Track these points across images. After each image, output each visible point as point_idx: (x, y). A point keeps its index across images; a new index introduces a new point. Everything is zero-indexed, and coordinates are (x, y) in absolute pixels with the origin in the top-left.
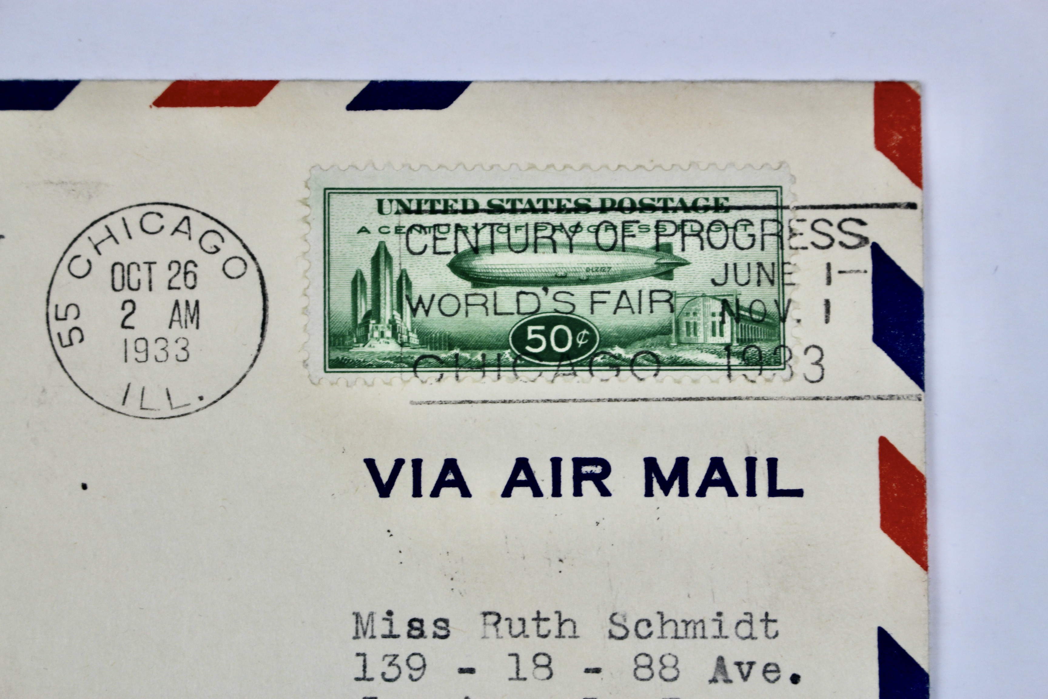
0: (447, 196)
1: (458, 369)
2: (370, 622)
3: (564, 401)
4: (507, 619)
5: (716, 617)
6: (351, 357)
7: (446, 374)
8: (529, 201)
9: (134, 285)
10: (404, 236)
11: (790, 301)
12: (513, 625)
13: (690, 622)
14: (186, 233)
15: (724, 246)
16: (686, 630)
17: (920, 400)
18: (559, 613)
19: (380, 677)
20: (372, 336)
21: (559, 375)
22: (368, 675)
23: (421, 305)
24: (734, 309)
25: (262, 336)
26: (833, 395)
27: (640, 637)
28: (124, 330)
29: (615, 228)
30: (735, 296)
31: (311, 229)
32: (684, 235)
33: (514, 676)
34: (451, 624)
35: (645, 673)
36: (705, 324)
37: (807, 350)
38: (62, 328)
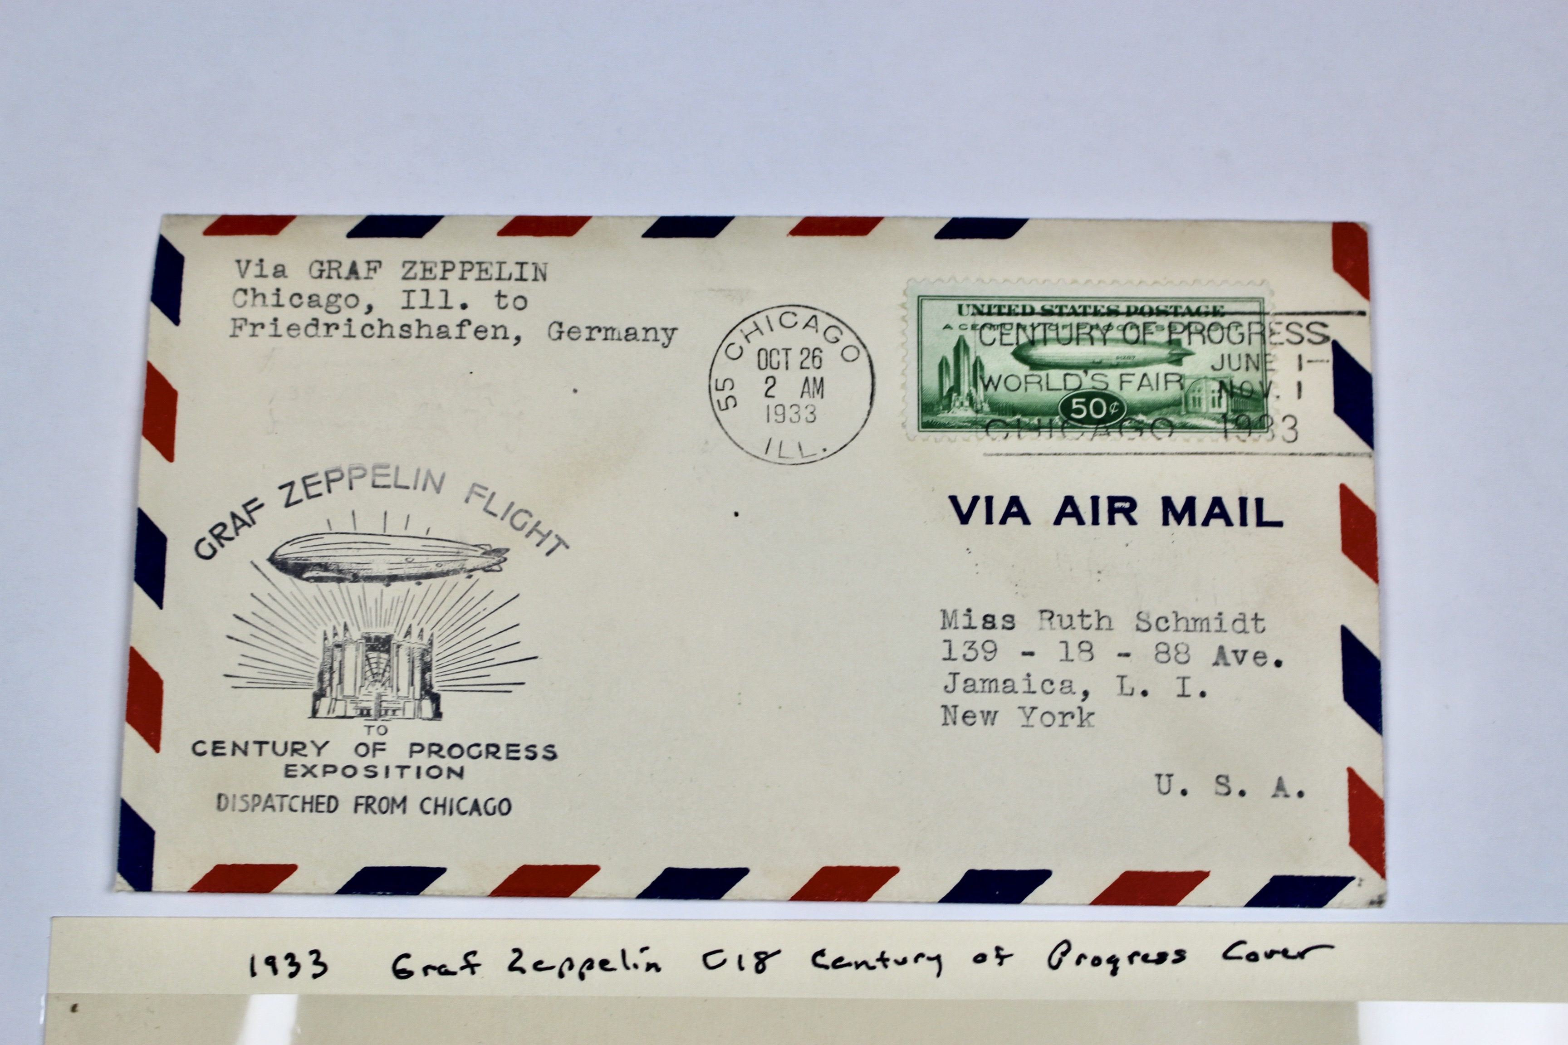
0: (1010, 303)
1: (1020, 430)
2: (954, 617)
3: (1100, 454)
4: (1058, 615)
5: (1217, 616)
6: (939, 420)
7: (1010, 434)
8: (1073, 307)
9: (775, 365)
10: (978, 332)
11: (1271, 383)
12: (1063, 620)
13: (1198, 620)
14: (814, 327)
15: (1221, 341)
16: (1195, 625)
17: (1370, 458)
18: (1098, 611)
19: (962, 657)
20: (954, 405)
21: (1097, 435)
22: (953, 656)
23: (991, 383)
24: (1229, 387)
25: (871, 404)
26: (1305, 451)
27: (1160, 630)
28: (767, 399)
29: (1138, 327)
30: (1229, 379)
31: (908, 326)
32: (1190, 334)
33: (1064, 657)
34: (1016, 618)
35: (1163, 657)
36: (1207, 398)
37: (1284, 419)
38: (720, 396)
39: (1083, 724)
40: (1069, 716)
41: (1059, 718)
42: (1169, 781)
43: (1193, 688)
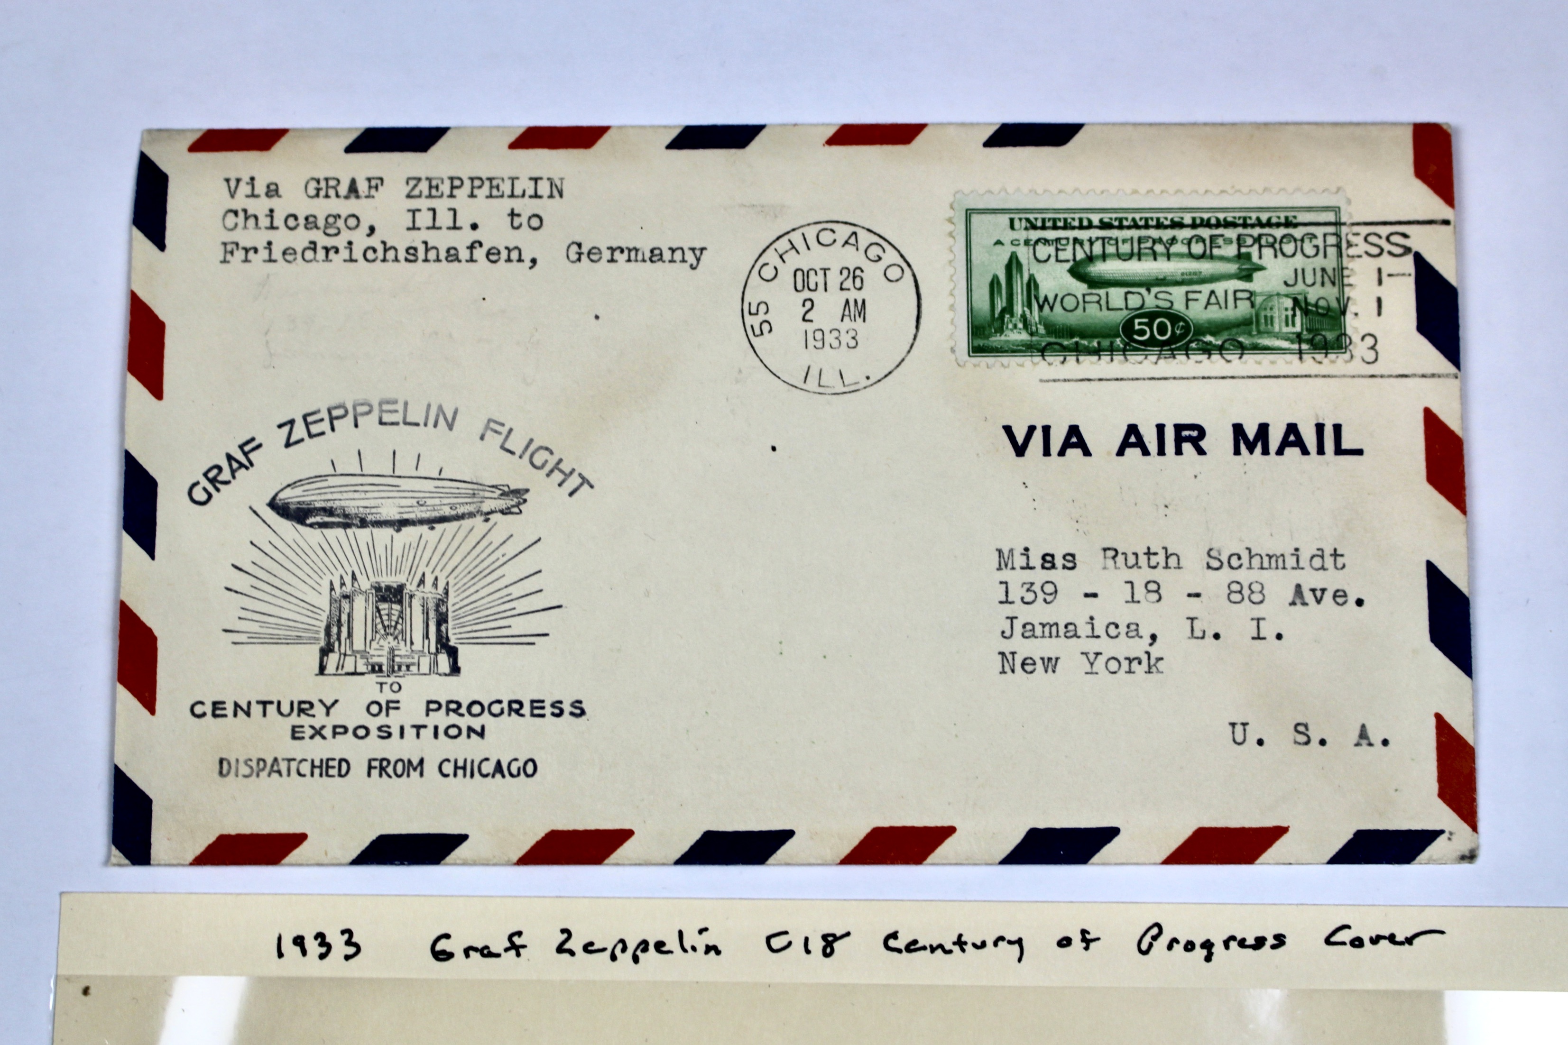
0: (1066, 216)
1: (1078, 353)
2: (1011, 556)
3: (1166, 379)
4: (1123, 554)
5: (1293, 552)
6: (990, 344)
7: (1068, 358)
8: (1134, 220)
9: (812, 286)
10: (1031, 248)
11: (1348, 299)
12: (1128, 559)
13: (1273, 556)
14: (854, 245)
15: (1294, 255)
16: (1270, 562)
17: (1456, 377)
18: (1165, 549)
19: (1020, 600)
20: (1007, 328)
21: (1161, 358)
22: (1010, 599)
23: (1046, 303)
24: (1303, 305)
25: (917, 327)
26: (1386, 373)
27: (1232, 567)
28: (805, 323)
29: (1204, 241)
30: (1303, 295)
31: (955, 241)
32: (1261, 247)
33: (1130, 599)
34: (1077, 558)
35: (1236, 597)
36: (1280, 317)
37: (1363, 338)
38: (755, 321)
39: (1151, 670)
40: (1136, 662)
41: (1125, 664)
42: (1245, 730)
43: (1267, 631)
